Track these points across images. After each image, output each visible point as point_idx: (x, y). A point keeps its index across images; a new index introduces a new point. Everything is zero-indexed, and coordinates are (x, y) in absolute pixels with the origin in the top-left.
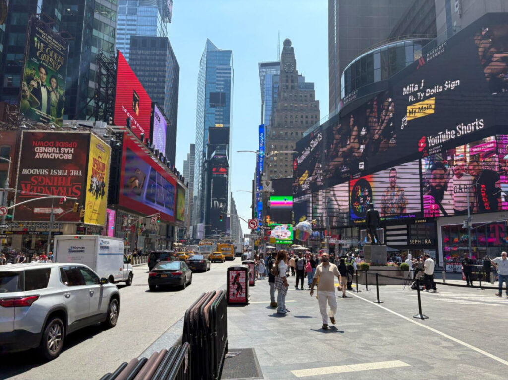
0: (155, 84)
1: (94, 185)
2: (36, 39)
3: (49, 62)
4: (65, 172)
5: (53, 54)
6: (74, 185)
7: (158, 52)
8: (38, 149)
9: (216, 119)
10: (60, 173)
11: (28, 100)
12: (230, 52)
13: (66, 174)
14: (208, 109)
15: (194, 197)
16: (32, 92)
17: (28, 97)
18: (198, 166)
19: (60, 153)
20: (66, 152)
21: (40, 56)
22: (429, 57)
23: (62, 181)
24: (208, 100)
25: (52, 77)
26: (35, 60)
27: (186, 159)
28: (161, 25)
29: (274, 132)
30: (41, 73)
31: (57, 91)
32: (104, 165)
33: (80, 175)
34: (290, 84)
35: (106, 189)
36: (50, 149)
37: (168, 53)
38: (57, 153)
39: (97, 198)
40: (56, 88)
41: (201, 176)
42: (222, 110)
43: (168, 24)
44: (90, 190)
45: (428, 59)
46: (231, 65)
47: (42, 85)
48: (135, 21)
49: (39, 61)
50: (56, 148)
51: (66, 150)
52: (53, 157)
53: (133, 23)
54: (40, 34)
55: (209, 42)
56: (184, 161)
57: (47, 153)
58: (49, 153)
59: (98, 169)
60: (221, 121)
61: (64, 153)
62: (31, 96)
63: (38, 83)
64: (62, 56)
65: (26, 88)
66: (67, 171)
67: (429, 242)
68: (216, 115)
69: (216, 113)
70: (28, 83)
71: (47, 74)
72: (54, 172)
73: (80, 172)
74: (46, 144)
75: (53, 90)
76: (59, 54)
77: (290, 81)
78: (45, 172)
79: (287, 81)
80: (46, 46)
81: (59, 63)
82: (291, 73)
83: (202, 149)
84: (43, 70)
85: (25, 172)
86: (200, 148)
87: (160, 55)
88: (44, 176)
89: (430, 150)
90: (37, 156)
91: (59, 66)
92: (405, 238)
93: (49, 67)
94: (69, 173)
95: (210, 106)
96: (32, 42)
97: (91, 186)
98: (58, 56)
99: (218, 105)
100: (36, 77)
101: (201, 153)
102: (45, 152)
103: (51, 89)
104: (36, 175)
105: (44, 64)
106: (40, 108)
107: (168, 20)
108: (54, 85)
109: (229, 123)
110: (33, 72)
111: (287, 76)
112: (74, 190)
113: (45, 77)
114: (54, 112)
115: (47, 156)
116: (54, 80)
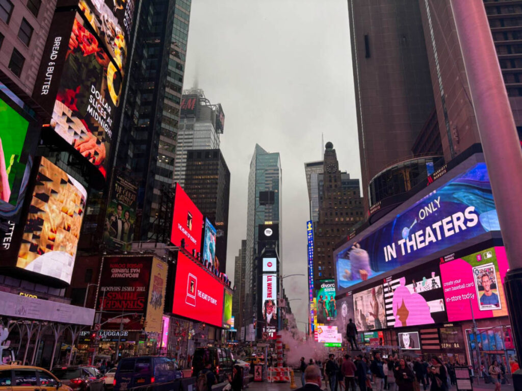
0: (208, 191)
1: (154, 298)
2: (116, 185)
3: (125, 200)
4: (133, 288)
5: (128, 194)
6: (138, 299)
7: (211, 162)
8: (114, 271)
9: (266, 216)
10: (129, 289)
11: (109, 232)
12: (278, 154)
13: (134, 290)
14: (258, 207)
15: (246, 295)
16: (111, 225)
17: (109, 229)
18: (249, 262)
19: (130, 273)
20: (135, 272)
21: (118, 197)
22: (435, 176)
23: (130, 295)
24: (258, 199)
25: (126, 211)
26: (115, 201)
27: (238, 255)
28: (214, 136)
29: (320, 230)
30: (119, 209)
31: (129, 221)
32: (162, 280)
33: (144, 290)
34: (333, 184)
35: (163, 300)
36: (123, 270)
37: (219, 162)
38: (127, 273)
39: (155, 309)
40: (129, 219)
41: (252, 273)
42: (271, 207)
43: (221, 134)
44: (151, 303)
45: (435, 178)
46: (279, 166)
47: (119, 219)
48: (192, 134)
49: (118, 200)
50: (127, 269)
51: (135, 270)
52: (124, 277)
53: (190, 137)
54: (120, 181)
55: (257, 147)
56: (236, 257)
57: (120, 273)
58: (122, 273)
59: (158, 284)
60: (270, 218)
61: (133, 273)
62: (110, 228)
63: (116, 217)
64: (134, 194)
65: (108, 222)
66: (134, 288)
67: (458, 346)
68: (266, 213)
69: (266, 211)
70: (109, 219)
71: (122, 209)
72: (124, 289)
73: (144, 288)
74: (120, 266)
75: (126, 221)
76: (132, 193)
77: (333, 181)
78: (117, 289)
79: (330, 181)
80: (123, 188)
81: (132, 200)
82: (334, 173)
83: (252, 245)
84: (120, 207)
85: (104, 289)
86: (250, 245)
87: (213, 165)
88: (117, 292)
89: (445, 257)
90: (113, 276)
91: (132, 202)
92: (437, 342)
93: (125, 204)
94: (136, 289)
95: (259, 204)
96: (114, 187)
97: (152, 299)
98: (131, 195)
99: (267, 203)
100: (115, 213)
101: (252, 249)
102: (119, 273)
103: (125, 221)
104: (111, 291)
105: (121, 202)
106: (116, 237)
107: (220, 132)
108: (127, 217)
109: (278, 220)
110: (113, 210)
111: (330, 176)
112: (139, 303)
113: (121, 212)
114: (126, 238)
115: (120, 276)
116: (127, 213)
